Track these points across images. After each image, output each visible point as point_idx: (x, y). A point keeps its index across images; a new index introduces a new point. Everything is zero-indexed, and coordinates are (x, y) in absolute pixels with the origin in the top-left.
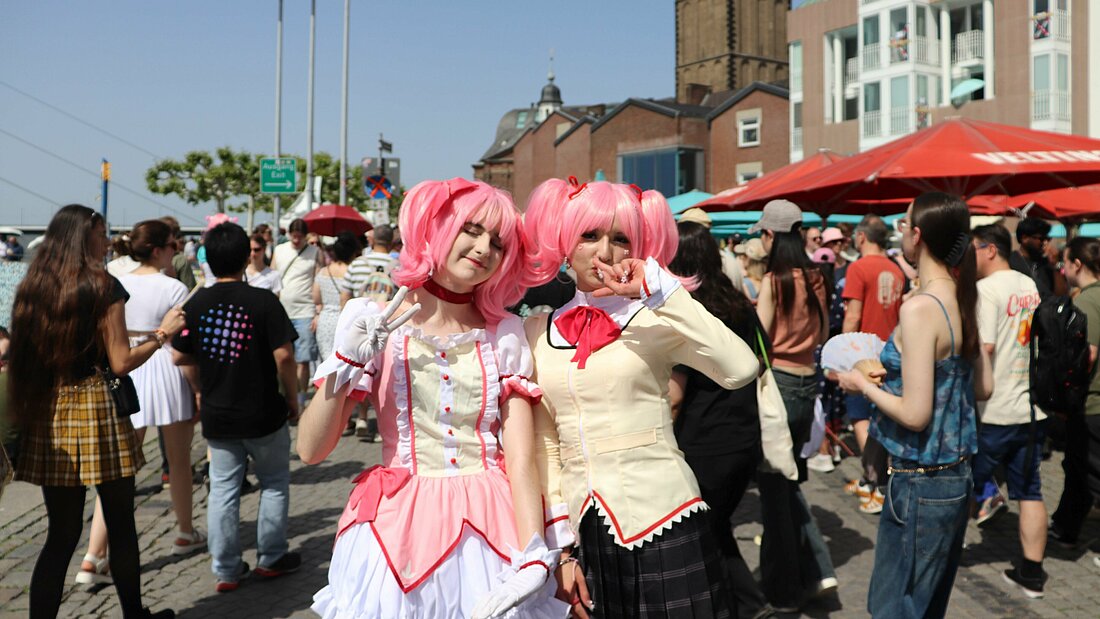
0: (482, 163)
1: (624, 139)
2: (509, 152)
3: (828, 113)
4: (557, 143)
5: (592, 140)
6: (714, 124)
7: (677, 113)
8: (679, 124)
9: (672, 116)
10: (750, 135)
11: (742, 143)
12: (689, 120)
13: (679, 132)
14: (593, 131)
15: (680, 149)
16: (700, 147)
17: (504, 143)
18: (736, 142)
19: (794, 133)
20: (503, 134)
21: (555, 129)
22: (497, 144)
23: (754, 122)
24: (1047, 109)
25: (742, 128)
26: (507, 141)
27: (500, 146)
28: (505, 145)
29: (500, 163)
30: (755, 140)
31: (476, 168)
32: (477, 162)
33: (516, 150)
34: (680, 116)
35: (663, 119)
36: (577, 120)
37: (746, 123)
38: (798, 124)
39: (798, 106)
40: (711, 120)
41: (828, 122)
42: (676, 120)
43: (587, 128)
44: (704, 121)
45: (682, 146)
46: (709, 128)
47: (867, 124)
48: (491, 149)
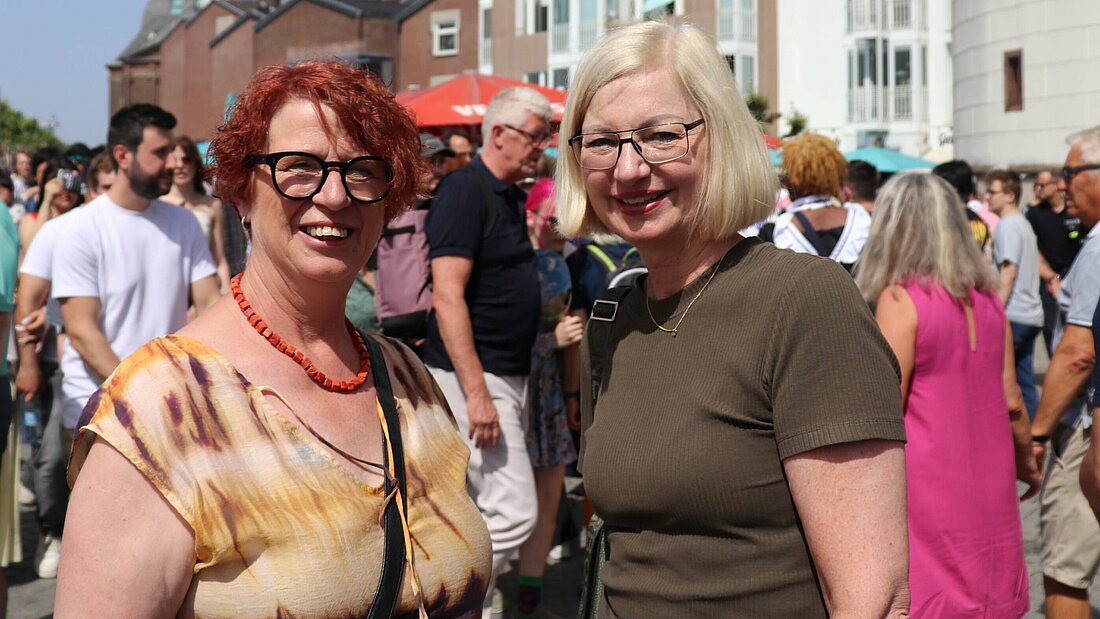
0: (119, 63)
1: (295, 42)
2: (155, 49)
3: (519, 23)
4: (216, 42)
5: (256, 41)
6: (405, 26)
7: (358, 12)
8: (361, 27)
9: (352, 16)
10: (446, 41)
11: (437, 51)
12: (374, 21)
13: (361, 36)
14: (257, 30)
15: (362, 57)
16: (387, 55)
17: (151, 36)
18: (430, 49)
19: (484, 44)
20: (152, 21)
21: (213, 24)
22: (142, 37)
23: (451, 25)
24: (731, 28)
25: (438, 32)
26: (156, 31)
27: (146, 39)
28: (153, 38)
29: (145, 64)
30: (452, 47)
31: (113, 69)
32: (113, 61)
33: (164, 48)
34: (363, 16)
35: (342, 20)
36: (242, 13)
37: (442, 27)
38: (487, 34)
39: (487, 12)
40: (401, 22)
41: (519, 33)
42: (357, 22)
43: (250, 25)
44: (393, 22)
45: (365, 53)
46: (399, 31)
47: (555, 37)
48: (134, 43)
